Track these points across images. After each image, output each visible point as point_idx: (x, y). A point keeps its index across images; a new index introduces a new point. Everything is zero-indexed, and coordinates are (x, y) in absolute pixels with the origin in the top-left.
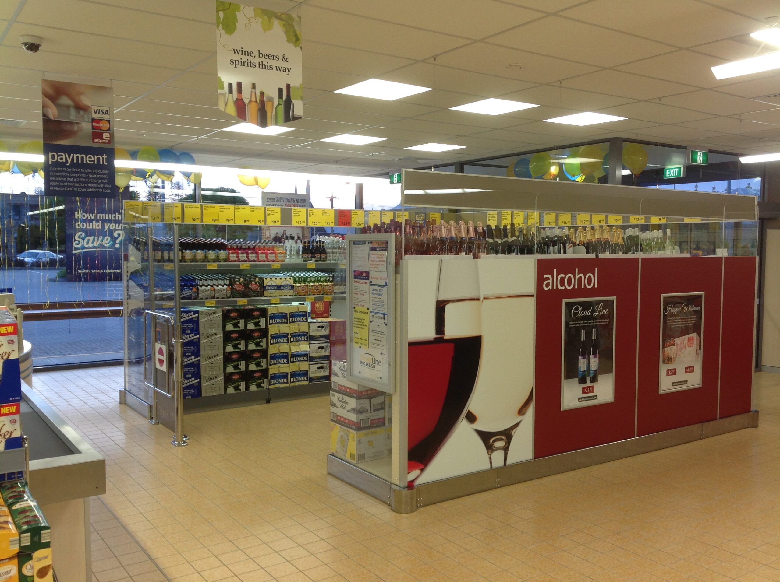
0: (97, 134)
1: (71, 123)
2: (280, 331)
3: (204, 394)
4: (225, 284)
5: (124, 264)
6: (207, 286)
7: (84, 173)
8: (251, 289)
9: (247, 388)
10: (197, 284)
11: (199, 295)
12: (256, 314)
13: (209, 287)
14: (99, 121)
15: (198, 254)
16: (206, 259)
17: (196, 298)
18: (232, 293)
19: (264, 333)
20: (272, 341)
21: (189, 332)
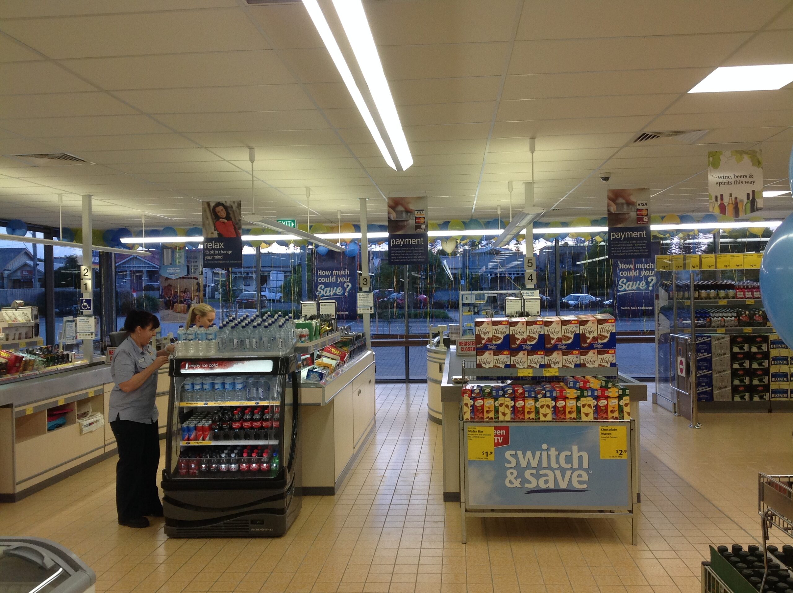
0: (640, 218)
1: (624, 214)
2: (780, 354)
3: (715, 400)
4: (733, 316)
5: (656, 301)
6: (718, 317)
7: (632, 243)
8: (755, 320)
9: (751, 398)
10: (710, 316)
11: (712, 324)
12: (759, 340)
13: (720, 318)
14: (641, 210)
15: (711, 293)
16: (717, 297)
17: (710, 326)
18: (739, 323)
19: (766, 355)
20: (773, 362)
21: (703, 351)
